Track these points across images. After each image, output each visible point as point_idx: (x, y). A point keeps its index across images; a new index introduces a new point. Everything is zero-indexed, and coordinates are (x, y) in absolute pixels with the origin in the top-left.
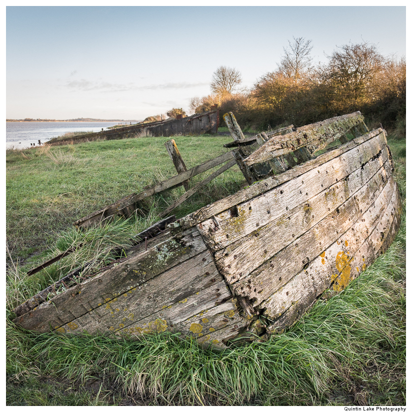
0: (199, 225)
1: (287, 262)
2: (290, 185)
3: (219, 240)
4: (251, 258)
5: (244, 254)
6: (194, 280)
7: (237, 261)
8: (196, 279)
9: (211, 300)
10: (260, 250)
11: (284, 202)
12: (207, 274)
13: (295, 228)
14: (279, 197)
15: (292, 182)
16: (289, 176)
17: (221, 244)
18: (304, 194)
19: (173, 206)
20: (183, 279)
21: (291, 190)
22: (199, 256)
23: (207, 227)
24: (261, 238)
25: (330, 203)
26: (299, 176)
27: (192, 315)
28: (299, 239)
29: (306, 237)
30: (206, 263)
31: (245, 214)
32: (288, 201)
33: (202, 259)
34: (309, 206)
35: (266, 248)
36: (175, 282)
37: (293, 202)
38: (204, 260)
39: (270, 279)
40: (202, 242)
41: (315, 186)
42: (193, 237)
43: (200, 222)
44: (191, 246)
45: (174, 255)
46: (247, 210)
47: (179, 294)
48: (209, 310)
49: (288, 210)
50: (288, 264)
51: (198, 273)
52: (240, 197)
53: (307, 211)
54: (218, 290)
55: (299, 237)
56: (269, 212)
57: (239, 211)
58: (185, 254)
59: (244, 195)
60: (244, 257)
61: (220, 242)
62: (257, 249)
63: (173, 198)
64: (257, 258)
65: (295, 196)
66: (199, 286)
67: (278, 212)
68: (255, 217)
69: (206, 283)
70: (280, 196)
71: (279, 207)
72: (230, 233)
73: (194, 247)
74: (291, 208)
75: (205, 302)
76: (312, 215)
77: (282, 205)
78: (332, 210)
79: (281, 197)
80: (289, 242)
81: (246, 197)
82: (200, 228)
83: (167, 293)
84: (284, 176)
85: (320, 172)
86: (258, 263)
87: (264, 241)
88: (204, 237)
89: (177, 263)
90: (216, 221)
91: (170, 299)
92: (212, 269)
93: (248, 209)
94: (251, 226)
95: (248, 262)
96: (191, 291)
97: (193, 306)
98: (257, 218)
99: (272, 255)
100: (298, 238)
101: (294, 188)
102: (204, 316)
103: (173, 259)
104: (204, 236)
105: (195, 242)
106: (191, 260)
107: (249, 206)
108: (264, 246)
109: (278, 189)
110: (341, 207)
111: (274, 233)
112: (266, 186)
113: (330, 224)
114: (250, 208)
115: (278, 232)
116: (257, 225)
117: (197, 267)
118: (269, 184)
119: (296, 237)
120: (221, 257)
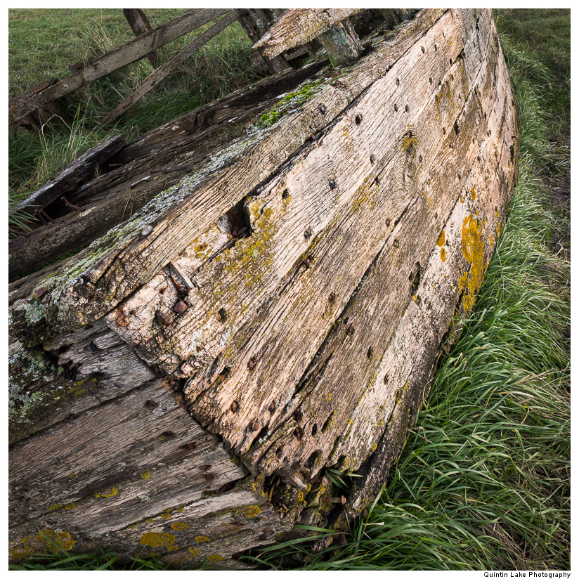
0: (112, 316)
1: (381, 297)
2: (374, 96)
3: (193, 347)
4: (298, 340)
5: (275, 340)
6: (129, 451)
7: (258, 374)
8: (134, 447)
9: (190, 488)
10: (319, 303)
11: (365, 145)
12: (168, 435)
13: (390, 202)
14: (354, 136)
15: (378, 85)
16: (371, 74)
17: (201, 353)
18: (401, 109)
19: (129, 99)
20: (93, 450)
21: (377, 107)
22: (132, 396)
23: (147, 316)
24: (318, 266)
25: (445, 115)
26: (390, 67)
27: (140, 518)
28: (399, 225)
29: (411, 214)
30: (157, 412)
31: (272, 217)
32: (372, 139)
33: (141, 404)
34: (411, 135)
35: (332, 288)
36: (71, 459)
37: (383, 137)
38: (150, 405)
39: (348, 370)
40: (134, 362)
41: (420, 84)
42: (101, 350)
43: (115, 303)
44: (99, 375)
45: (47, 399)
46: (276, 204)
47: (92, 480)
48: (188, 508)
49: (375, 162)
50: (382, 302)
51: (139, 434)
52: (253, 171)
53: (410, 150)
54: (208, 467)
55: (399, 220)
56: (333, 186)
57: (252, 217)
58: (83, 396)
59: (266, 159)
60: (278, 350)
61: (198, 349)
62: (311, 304)
63: (130, 84)
64: (312, 330)
65: (386, 122)
66: (149, 459)
67: (355, 176)
68: (299, 215)
69: (167, 453)
70: (355, 130)
71: (356, 162)
72: (230, 300)
73: (109, 377)
74: (379, 156)
75: (172, 492)
76: (418, 155)
77: (362, 153)
78: (449, 131)
79: (357, 133)
80: (381, 243)
81: (271, 165)
82: (118, 325)
83: (54, 481)
84: (361, 74)
85: (426, 51)
86: (316, 340)
87: (325, 271)
88: (139, 351)
89: (61, 416)
90: (179, 275)
91: (66, 492)
92: (180, 423)
93: (280, 197)
94: (290, 246)
95: (290, 357)
96: (125, 473)
97: (138, 501)
98: (305, 215)
99: (346, 300)
100: (396, 223)
101: (382, 101)
102: (175, 518)
103: (46, 409)
104: (137, 346)
105: (111, 364)
106: (109, 407)
107: (283, 190)
108: (326, 286)
109: (350, 113)
110: (460, 119)
111: (348, 237)
112: (323, 112)
113: (447, 164)
114: (285, 194)
115: (357, 228)
116: (307, 236)
117: (131, 423)
118: (329, 105)
119: (393, 223)
120: (207, 386)
